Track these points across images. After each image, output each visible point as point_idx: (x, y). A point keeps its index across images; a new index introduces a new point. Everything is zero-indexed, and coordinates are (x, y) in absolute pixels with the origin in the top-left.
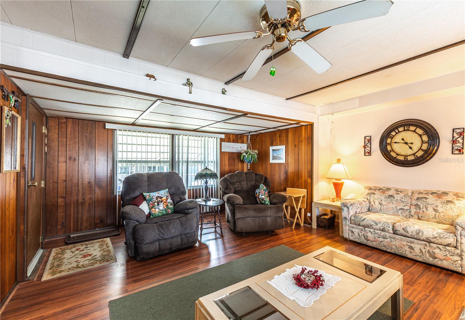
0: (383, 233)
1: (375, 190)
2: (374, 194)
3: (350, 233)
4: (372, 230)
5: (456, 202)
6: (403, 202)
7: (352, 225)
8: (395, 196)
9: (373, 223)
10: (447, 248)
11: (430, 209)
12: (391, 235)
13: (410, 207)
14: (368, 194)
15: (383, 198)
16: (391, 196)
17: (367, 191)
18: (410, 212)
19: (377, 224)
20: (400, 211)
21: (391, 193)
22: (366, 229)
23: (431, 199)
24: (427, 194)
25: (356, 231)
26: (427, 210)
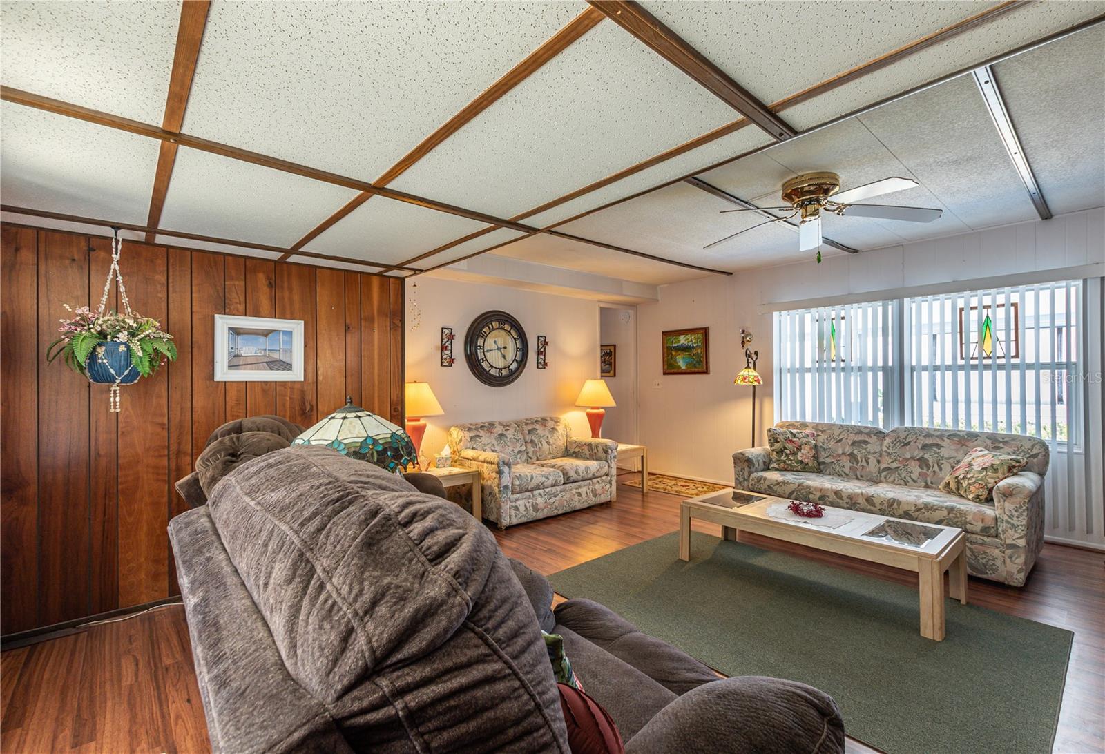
0: (554, 489)
1: (476, 429)
2: (479, 436)
3: (513, 512)
4: (541, 491)
5: (558, 428)
6: (518, 440)
7: (515, 496)
8: (506, 433)
9: (544, 479)
10: (604, 478)
11: (544, 443)
12: (562, 487)
13: (526, 447)
14: (471, 438)
15: (494, 441)
16: (502, 435)
17: (468, 435)
18: (527, 453)
19: (548, 478)
20: (519, 456)
21: (499, 429)
22: (536, 493)
23: (541, 430)
24: (532, 423)
25: (521, 504)
26: (542, 445)
